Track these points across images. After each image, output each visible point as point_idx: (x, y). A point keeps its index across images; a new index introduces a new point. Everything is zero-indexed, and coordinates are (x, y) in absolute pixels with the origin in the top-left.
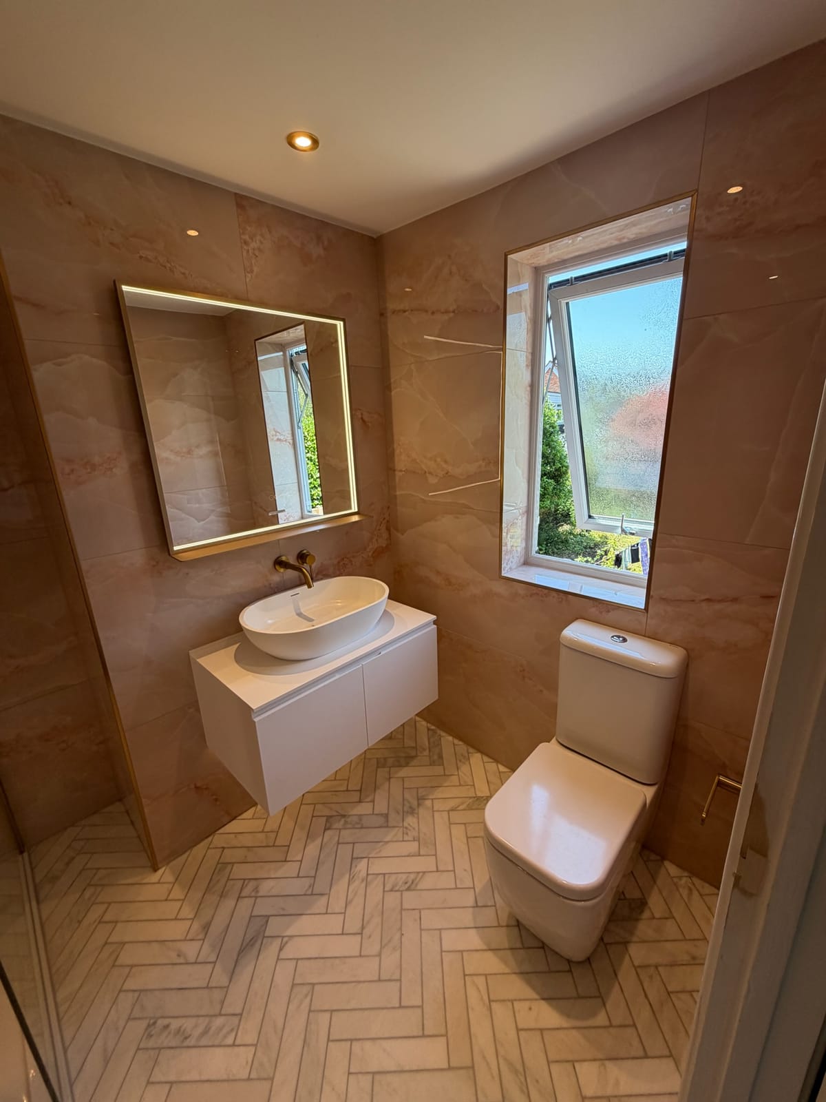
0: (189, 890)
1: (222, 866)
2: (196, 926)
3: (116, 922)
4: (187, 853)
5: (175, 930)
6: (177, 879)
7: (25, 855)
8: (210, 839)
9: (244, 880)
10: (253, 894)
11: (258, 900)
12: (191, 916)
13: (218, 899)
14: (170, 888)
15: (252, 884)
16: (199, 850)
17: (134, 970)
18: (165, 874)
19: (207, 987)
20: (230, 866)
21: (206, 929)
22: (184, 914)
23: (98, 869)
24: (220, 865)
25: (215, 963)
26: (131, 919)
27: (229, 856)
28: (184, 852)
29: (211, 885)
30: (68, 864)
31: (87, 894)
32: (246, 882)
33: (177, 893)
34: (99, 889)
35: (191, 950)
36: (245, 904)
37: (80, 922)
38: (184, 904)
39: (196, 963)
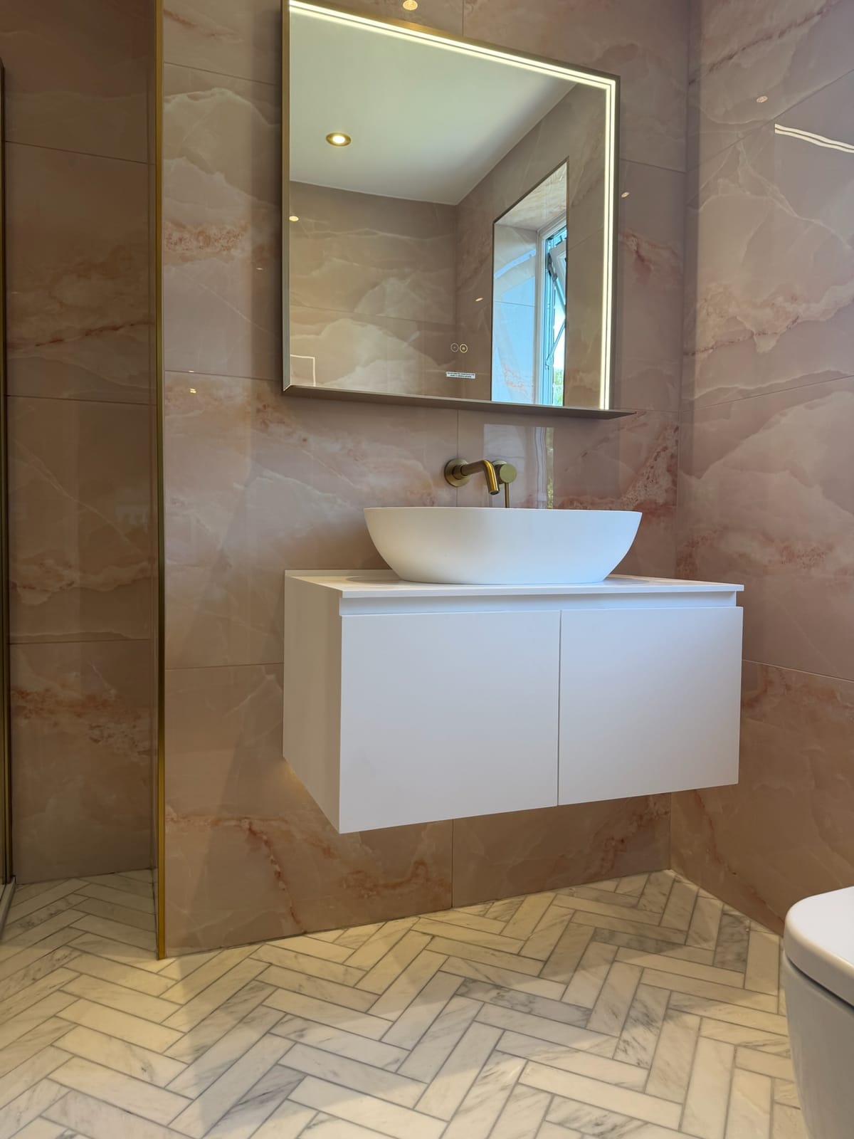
0: (196, 996)
1: (256, 984)
2: (186, 1044)
3: (80, 997)
4: (212, 954)
5: (156, 1037)
6: (183, 979)
7: (10, 887)
8: (256, 947)
9: (287, 1014)
10: (292, 1036)
11: (298, 1047)
12: (185, 1029)
13: (235, 1022)
14: (169, 986)
15: (298, 1024)
16: (234, 955)
17: (75, 1060)
18: (171, 967)
19: (166, 1127)
20: (268, 991)
21: (201, 1052)
22: (172, 1022)
23: (87, 932)
24: (254, 983)
25: (193, 1100)
26: (101, 1001)
27: (273, 976)
28: (210, 950)
29: (234, 1000)
30: (52, 915)
31: (59, 954)
32: (288, 1017)
33: (178, 994)
34: (76, 953)
35: (165, 1070)
36: (274, 1046)
37: (35, 980)
38: (180, 1011)
39: (164, 1089)
